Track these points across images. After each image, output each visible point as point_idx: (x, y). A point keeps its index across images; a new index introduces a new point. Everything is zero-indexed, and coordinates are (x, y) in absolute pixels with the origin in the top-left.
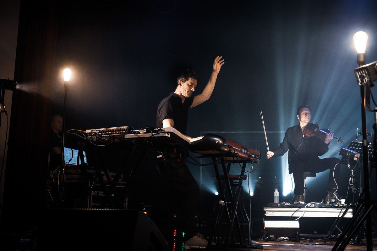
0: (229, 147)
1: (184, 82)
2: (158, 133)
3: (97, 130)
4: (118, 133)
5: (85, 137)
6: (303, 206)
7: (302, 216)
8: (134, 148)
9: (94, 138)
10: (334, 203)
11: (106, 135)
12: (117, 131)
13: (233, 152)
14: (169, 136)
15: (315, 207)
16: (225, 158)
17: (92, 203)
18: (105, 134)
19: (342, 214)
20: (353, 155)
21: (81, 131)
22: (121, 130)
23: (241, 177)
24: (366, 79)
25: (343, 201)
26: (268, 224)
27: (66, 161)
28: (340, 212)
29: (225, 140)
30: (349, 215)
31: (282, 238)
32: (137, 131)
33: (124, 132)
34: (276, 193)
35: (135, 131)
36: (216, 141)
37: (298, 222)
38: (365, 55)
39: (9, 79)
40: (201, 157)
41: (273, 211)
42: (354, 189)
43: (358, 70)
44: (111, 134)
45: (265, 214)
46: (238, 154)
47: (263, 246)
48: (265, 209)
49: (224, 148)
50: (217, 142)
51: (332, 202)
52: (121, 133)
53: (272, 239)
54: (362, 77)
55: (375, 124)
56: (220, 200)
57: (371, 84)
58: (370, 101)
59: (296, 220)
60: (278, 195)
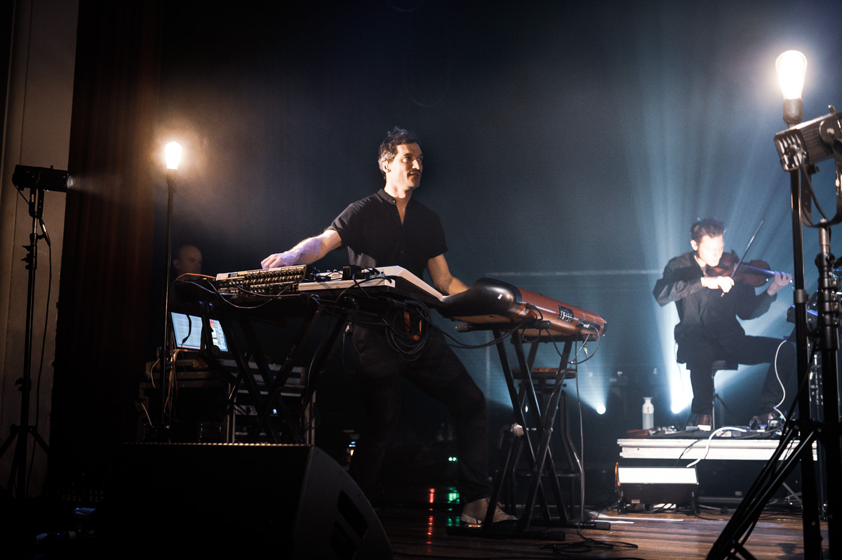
0: (527, 307)
2: (368, 279)
3: (240, 273)
4: (285, 280)
5: (214, 291)
6: (705, 436)
7: (703, 458)
8: (318, 312)
9: (234, 292)
10: (775, 428)
11: (260, 286)
12: (283, 275)
13: (539, 318)
14: (393, 284)
15: (732, 438)
16: (520, 331)
17: (236, 431)
18: (256, 283)
21: (206, 277)
22: (290, 274)
23: (559, 372)
24: (799, 155)
26: (627, 476)
27: (179, 342)
29: (519, 291)
31: (660, 505)
32: (325, 274)
33: (297, 278)
34: (648, 408)
35: (321, 274)
36: (498, 294)
37: (693, 470)
38: (800, 104)
39: (52, 166)
40: (469, 330)
41: (638, 447)
42: (820, 397)
43: (781, 138)
44: (270, 282)
45: (621, 454)
46: (549, 321)
47: (610, 524)
48: (621, 442)
49: (518, 308)
50: (499, 298)
51: (771, 425)
52: (290, 280)
53: (636, 508)
54: (791, 152)
55: (820, 256)
56: (512, 423)
57: (810, 168)
58: (810, 204)
59: (690, 467)
60: (651, 411)
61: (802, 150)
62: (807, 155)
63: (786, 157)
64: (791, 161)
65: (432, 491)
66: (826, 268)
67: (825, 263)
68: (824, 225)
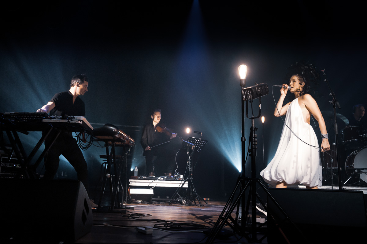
0: (121, 134)
2: (72, 120)
4: (36, 117)
5: (4, 118)
6: (156, 179)
7: (155, 186)
10: (176, 177)
11: (25, 118)
13: (122, 138)
14: (81, 123)
15: (163, 180)
18: (23, 117)
19: (181, 185)
20: (191, 146)
24: (250, 97)
25: (182, 176)
26: (133, 191)
29: (118, 129)
30: (186, 186)
31: (138, 201)
33: (41, 117)
34: (136, 169)
36: (113, 130)
41: (135, 182)
43: (244, 90)
44: (29, 117)
45: (130, 184)
46: (125, 140)
48: (130, 180)
50: (113, 131)
52: (38, 117)
54: (247, 95)
55: (252, 127)
56: (107, 173)
58: (248, 111)
59: (151, 189)
60: (137, 171)
61: (251, 95)
62: (253, 96)
63: (244, 96)
64: (246, 97)
67: (253, 130)
68: (254, 118)
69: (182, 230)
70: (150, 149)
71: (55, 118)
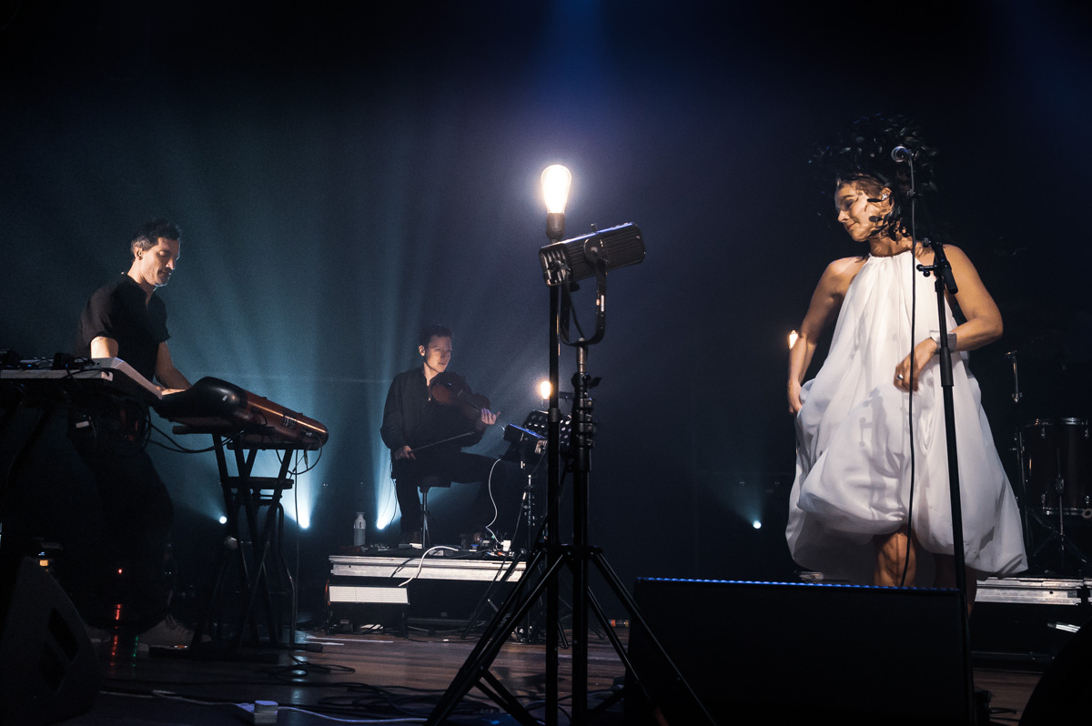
0: (252, 411)
1: (146, 249)
2: (83, 370)
6: (417, 554)
7: (415, 577)
8: (22, 402)
10: (487, 548)
13: (263, 423)
14: (110, 378)
15: (444, 557)
19: (503, 573)
20: (534, 441)
23: (278, 482)
24: (563, 272)
25: (506, 545)
26: (338, 594)
28: (500, 570)
29: (246, 394)
31: (369, 626)
32: (31, 362)
34: (360, 523)
35: (27, 361)
36: (223, 395)
37: (405, 590)
38: (563, 218)
40: (187, 432)
41: (350, 564)
42: (532, 518)
43: (547, 252)
45: (332, 571)
46: (273, 428)
47: (322, 646)
48: (332, 559)
49: (242, 412)
50: (224, 399)
51: (483, 545)
53: (344, 629)
54: (555, 268)
55: (577, 376)
56: (228, 535)
57: (572, 285)
58: (568, 321)
59: (402, 587)
60: (363, 527)
61: (566, 266)
62: (571, 272)
63: (549, 272)
64: (554, 276)
65: (119, 606)
66: (582, 388)
67: (582, 383)
68: (582, 344)
69: (382, 716)
70: (409, 453)
71: (34, 367)
